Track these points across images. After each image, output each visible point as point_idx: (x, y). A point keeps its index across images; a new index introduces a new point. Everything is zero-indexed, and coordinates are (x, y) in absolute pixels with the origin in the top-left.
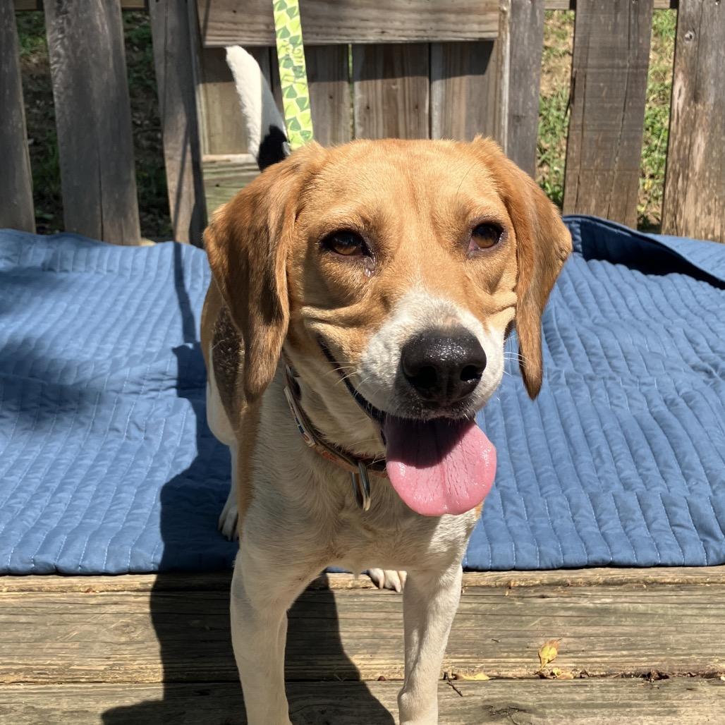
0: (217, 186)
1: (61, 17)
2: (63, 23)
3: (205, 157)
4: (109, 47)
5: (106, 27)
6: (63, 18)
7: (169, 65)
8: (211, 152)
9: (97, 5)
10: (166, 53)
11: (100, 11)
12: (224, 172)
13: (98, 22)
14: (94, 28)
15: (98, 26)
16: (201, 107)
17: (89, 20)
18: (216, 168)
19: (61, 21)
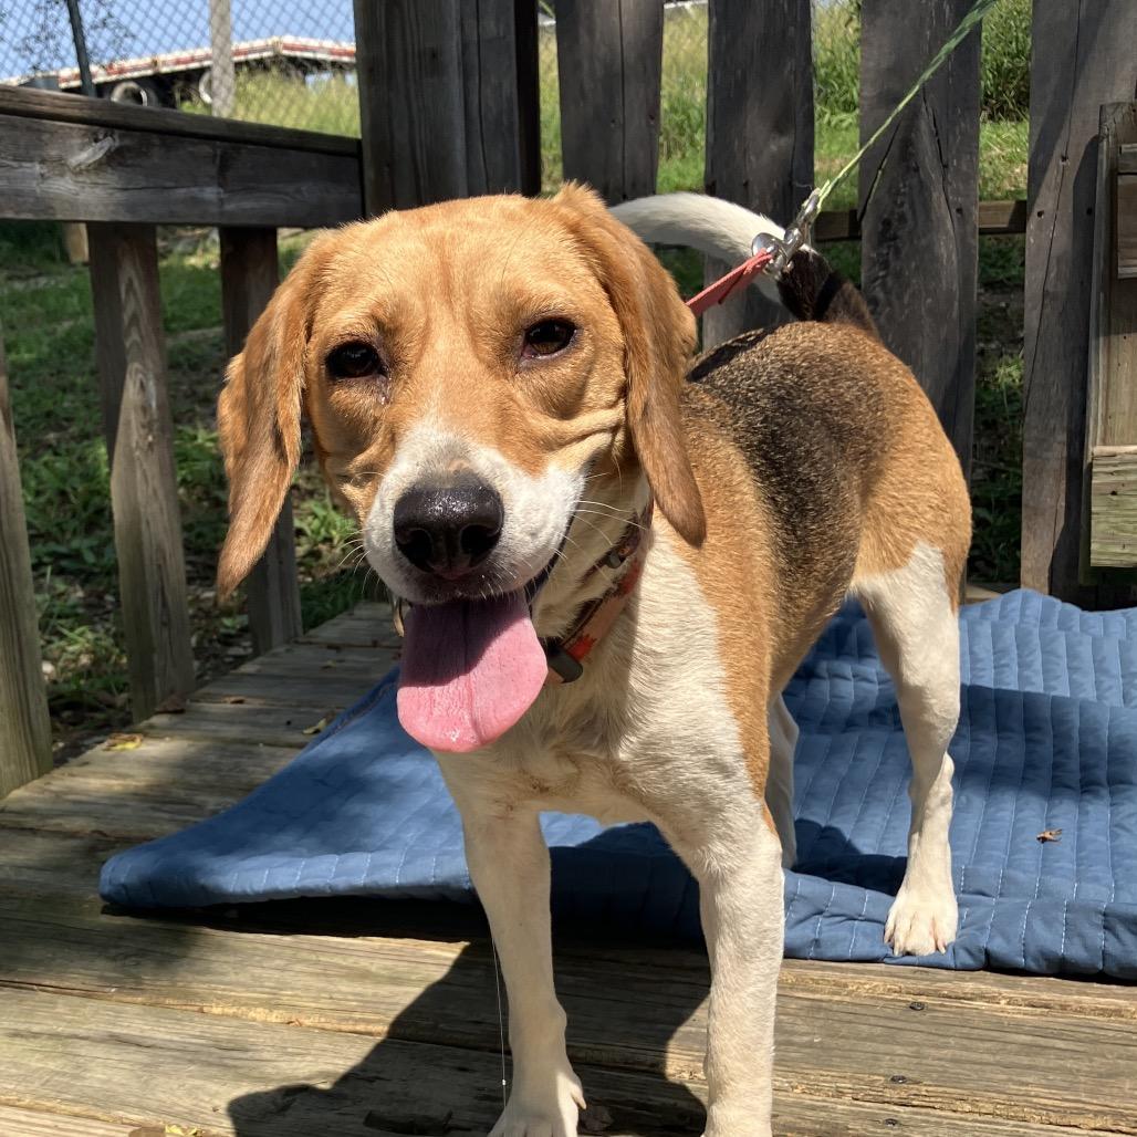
0: (1114, 493)
1: (885, 245)
2: (888, 254)
3: (1096, 449)
4: (955, 287)
5: (954, 257)
6: (889, 247)
7: (1047, 310)
8: (1104, 443)
9: (945, 224)
10: (1045, 294)
11: (947, 233)
12: (1126, 472)
13: (943, 250)
14: (935, 259)
15: (942, 255)
16: (1097, 373)
17: (930, 248)
18: (1115, 465)
19: (885, 252)
